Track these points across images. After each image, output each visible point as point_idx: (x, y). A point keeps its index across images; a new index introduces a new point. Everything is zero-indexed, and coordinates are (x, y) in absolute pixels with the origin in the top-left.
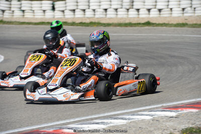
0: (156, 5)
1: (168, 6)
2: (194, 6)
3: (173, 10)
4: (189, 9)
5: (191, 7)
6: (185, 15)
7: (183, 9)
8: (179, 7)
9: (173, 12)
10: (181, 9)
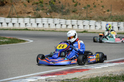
0: (11, 21)
1: (18, 22)
2: (31, 23)
3: (20, 24)
4: (29, 24)
5: (30, 23)
6: (27, 27)
7: (26, 24)
8: (24, 23)
9: (20, 25)
10: (24, 24)
